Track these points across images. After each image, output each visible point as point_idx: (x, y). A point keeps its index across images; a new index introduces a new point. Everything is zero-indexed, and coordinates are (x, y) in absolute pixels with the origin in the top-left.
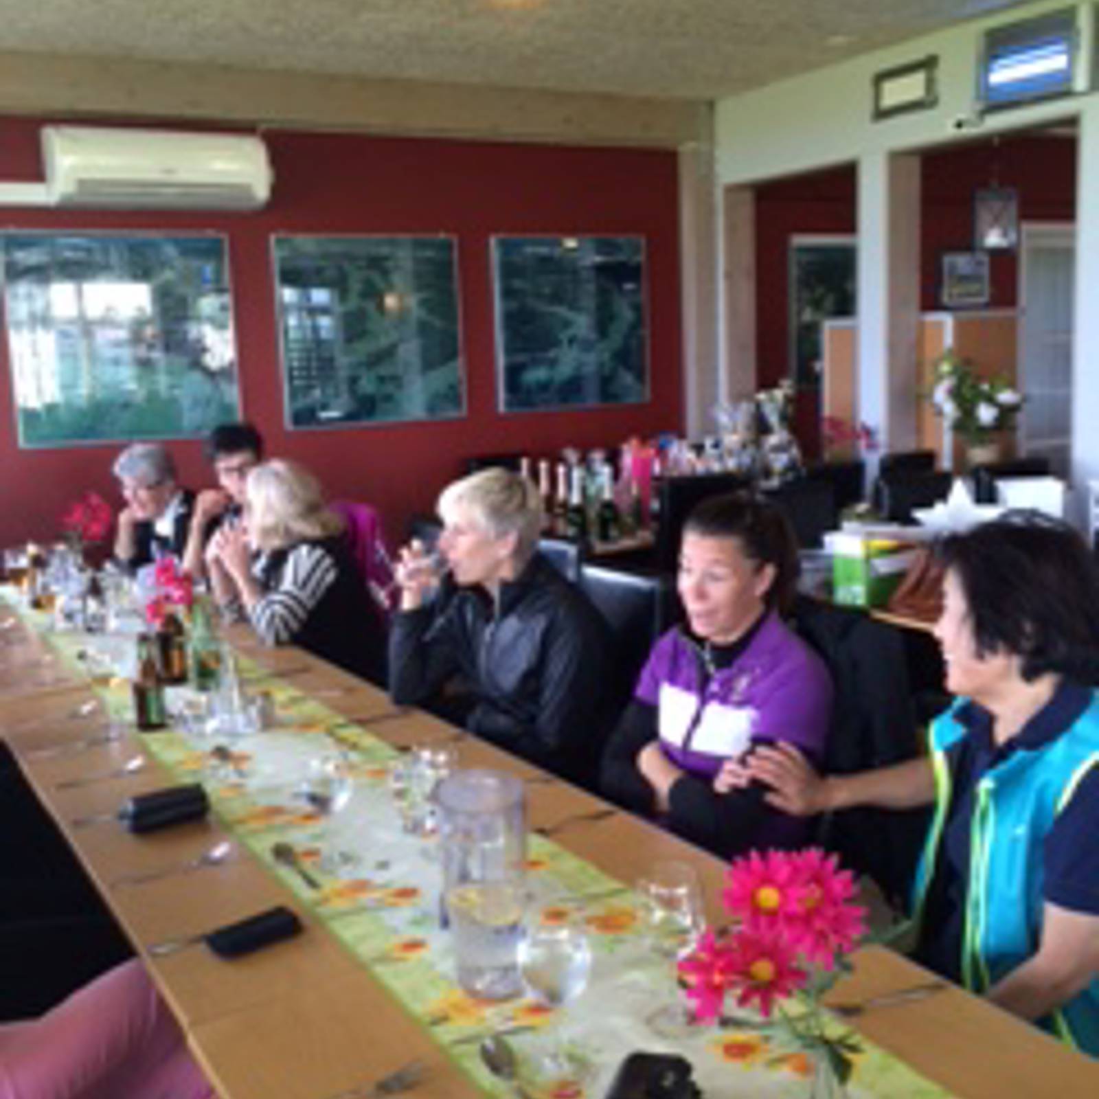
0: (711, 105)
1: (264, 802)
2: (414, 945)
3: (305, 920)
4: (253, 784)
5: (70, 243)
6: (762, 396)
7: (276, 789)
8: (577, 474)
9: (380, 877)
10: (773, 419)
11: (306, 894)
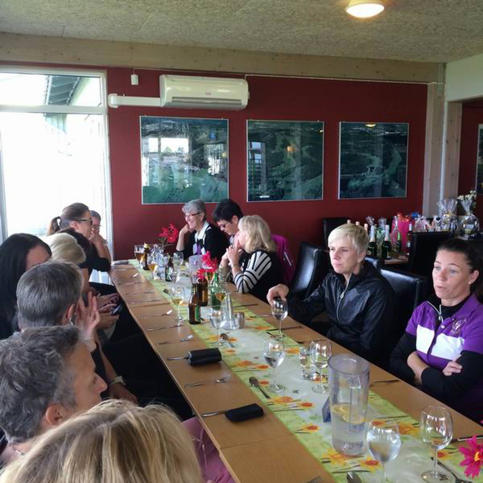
0: (444, 65)
1: (243, 359)
2: (312, 428)
3: (265, 411)
4: (238, 351)
5: (167, 122)
6: (461, 197)
7: (248, 354)
8: (373, 228)
9: (295, 397)
10: (467, 209)
11: (265, 400)
